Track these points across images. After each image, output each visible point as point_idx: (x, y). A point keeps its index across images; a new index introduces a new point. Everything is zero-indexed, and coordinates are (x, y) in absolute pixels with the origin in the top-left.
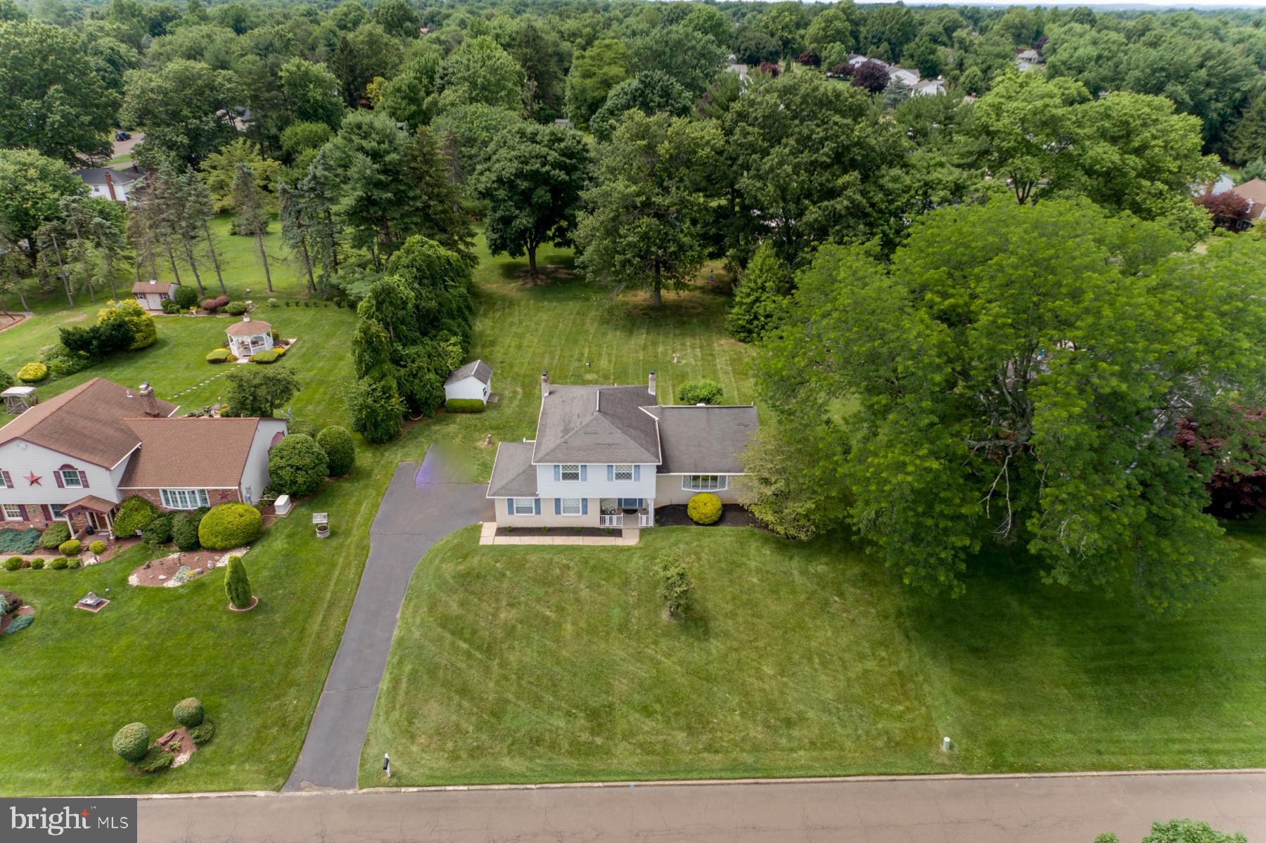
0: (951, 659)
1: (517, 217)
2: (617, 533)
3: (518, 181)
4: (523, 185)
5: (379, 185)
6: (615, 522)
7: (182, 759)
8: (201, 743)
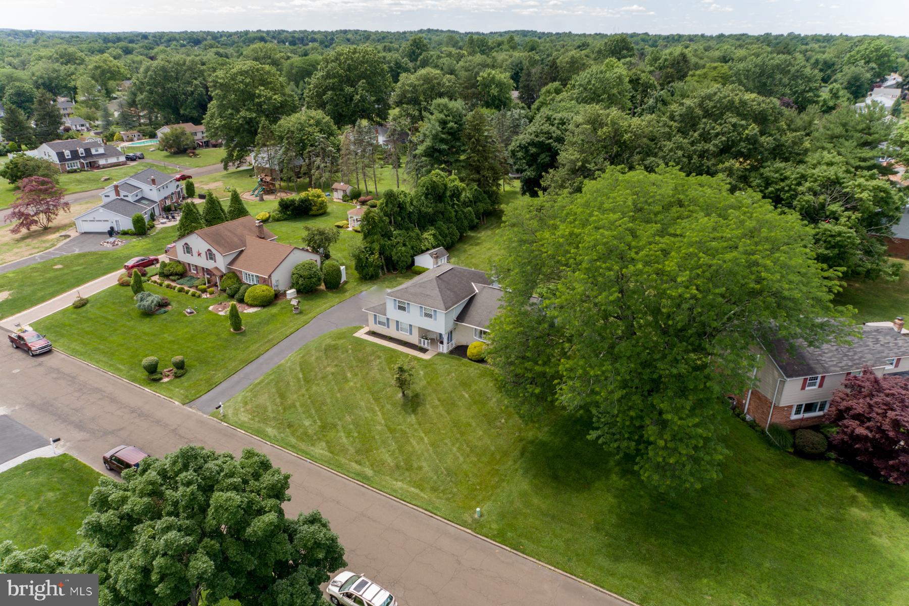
0: (535, 476)
1: (525, 170)
2: (424, 351)
3: (530, 148)
4: (533, 150)
5: (442, 141)
6: (425, 344)
7: (166, 380)
8: (177, 376)
